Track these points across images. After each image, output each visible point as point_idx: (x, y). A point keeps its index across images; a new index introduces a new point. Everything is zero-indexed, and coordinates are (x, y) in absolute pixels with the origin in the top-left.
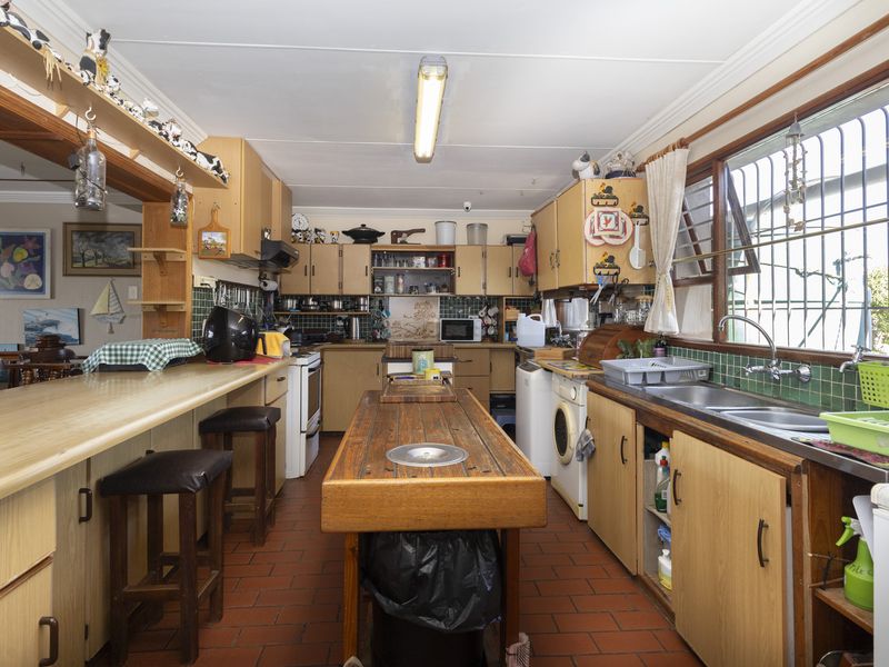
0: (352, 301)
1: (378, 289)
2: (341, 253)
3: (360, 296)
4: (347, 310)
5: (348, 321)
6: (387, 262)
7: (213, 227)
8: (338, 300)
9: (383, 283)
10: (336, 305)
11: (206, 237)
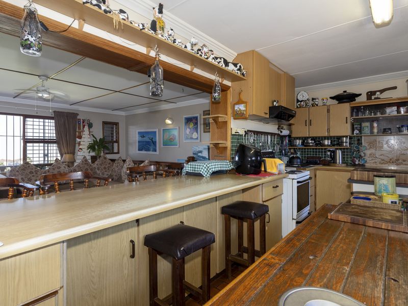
0: (337, 141)
1: (356, 132)
2: (328, 111)
3: (344, 137)
4: (334, 145)
5: (334, 152)
6: (364, 113)
7: (240, 102)
8: (328, 139)
9: (361, 127)
10: (326, 142)
11: (236, 107)
